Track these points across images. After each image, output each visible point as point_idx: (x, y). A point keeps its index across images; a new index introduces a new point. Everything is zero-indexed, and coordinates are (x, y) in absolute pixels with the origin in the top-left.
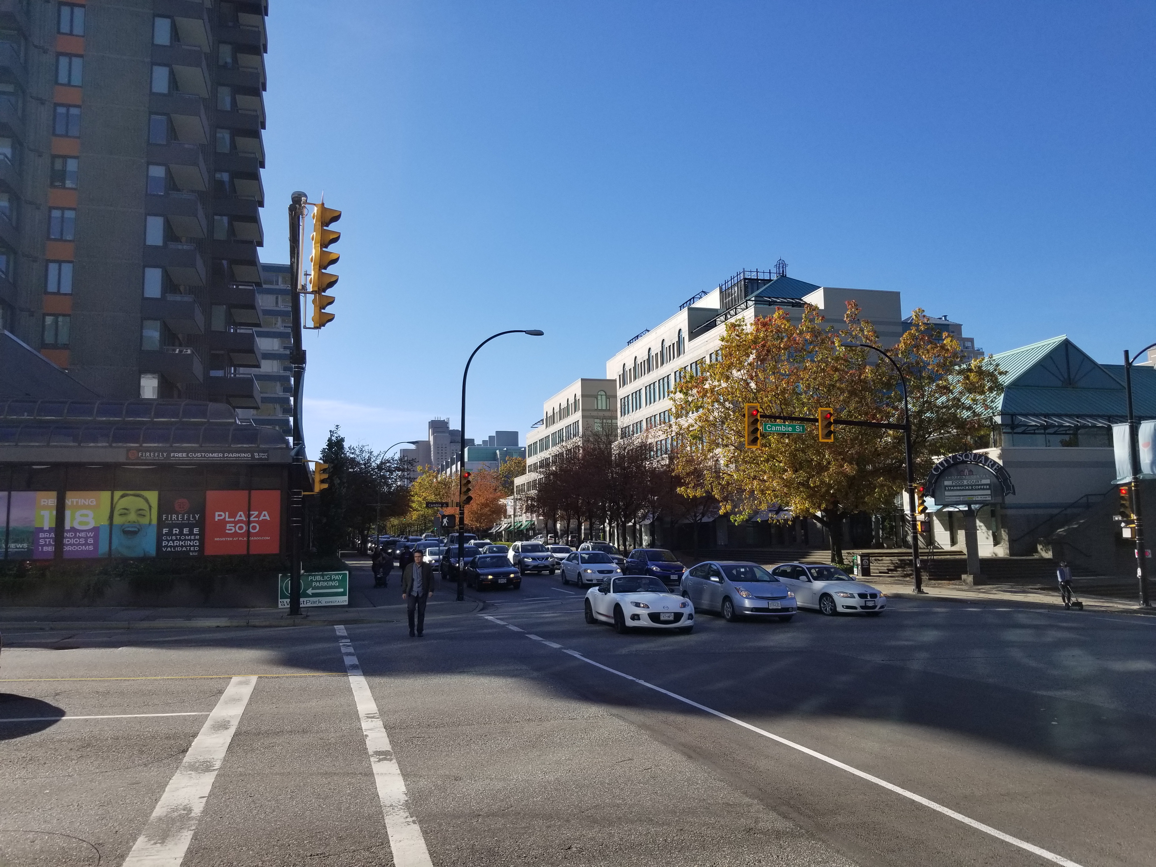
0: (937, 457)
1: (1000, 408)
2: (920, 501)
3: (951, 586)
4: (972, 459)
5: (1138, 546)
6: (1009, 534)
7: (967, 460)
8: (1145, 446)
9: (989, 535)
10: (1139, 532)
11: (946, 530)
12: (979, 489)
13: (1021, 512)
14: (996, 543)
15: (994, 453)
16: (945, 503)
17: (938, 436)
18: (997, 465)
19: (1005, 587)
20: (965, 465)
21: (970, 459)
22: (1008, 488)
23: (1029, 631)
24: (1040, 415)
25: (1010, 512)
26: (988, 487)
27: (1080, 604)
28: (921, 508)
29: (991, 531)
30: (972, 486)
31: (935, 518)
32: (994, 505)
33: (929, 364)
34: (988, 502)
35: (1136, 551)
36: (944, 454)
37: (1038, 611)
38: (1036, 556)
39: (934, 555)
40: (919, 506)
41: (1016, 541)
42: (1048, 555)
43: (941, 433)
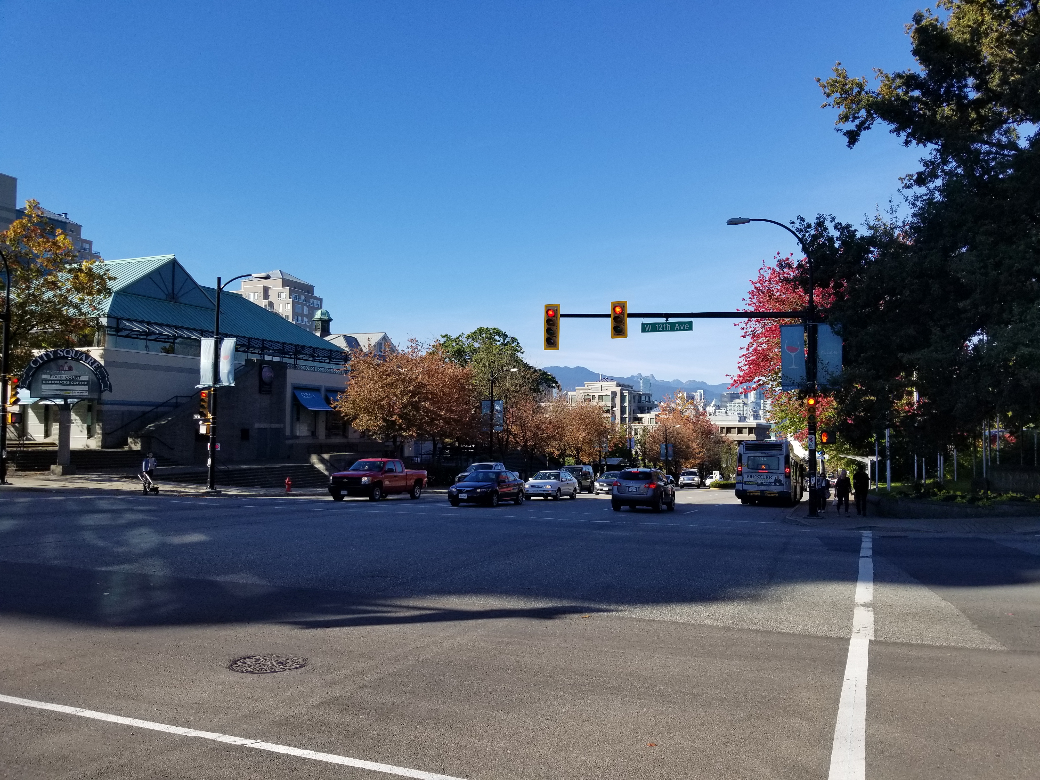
0: (38, 351)
1: (107, 311)
2: (13, 393)
3: (38, 477)
4: (73, 356)
5: (210, 441)
6: (103, 429)
7: (68, 356)
8: (225, 358)
9: (83, 428)
10: (214, 429)
11: (41, 422)
12: (76, 385)
13: (116, 408)
14: (90, 434)
15: (96, 353)
16: (41, 396)
17: (41, 330)
18: (97, 363)
19: (92, 476)
20: (66, 361)
21: (71, 356)
22: (105, 385)
23: (105, 516)
24: (143, 322)
25: (106, 408)
26: (86, 383)
27: (156, 490)
28: (13, 399)
29: (86, 425)
30: (70, 381)
31: (30, 410)
32: (90, 400)
33: (38, 257)
34: (84, 397)
35: (209, 444)
36: (46, 348)
37: (119, 497)
38: (126, 448)
39: (24, 447)
40: (11, 398)
41: (108, 434)
42: (137, 447)
43: (45, 328)
